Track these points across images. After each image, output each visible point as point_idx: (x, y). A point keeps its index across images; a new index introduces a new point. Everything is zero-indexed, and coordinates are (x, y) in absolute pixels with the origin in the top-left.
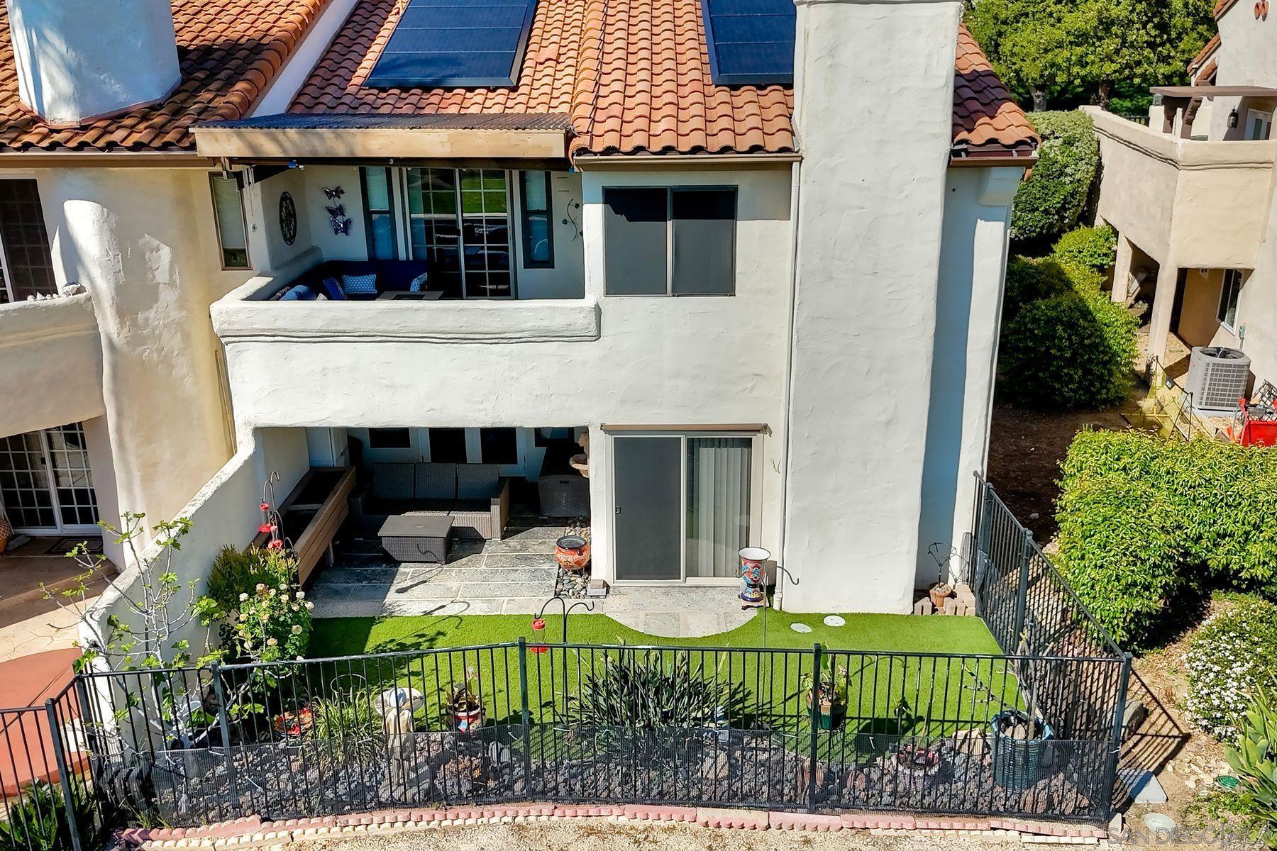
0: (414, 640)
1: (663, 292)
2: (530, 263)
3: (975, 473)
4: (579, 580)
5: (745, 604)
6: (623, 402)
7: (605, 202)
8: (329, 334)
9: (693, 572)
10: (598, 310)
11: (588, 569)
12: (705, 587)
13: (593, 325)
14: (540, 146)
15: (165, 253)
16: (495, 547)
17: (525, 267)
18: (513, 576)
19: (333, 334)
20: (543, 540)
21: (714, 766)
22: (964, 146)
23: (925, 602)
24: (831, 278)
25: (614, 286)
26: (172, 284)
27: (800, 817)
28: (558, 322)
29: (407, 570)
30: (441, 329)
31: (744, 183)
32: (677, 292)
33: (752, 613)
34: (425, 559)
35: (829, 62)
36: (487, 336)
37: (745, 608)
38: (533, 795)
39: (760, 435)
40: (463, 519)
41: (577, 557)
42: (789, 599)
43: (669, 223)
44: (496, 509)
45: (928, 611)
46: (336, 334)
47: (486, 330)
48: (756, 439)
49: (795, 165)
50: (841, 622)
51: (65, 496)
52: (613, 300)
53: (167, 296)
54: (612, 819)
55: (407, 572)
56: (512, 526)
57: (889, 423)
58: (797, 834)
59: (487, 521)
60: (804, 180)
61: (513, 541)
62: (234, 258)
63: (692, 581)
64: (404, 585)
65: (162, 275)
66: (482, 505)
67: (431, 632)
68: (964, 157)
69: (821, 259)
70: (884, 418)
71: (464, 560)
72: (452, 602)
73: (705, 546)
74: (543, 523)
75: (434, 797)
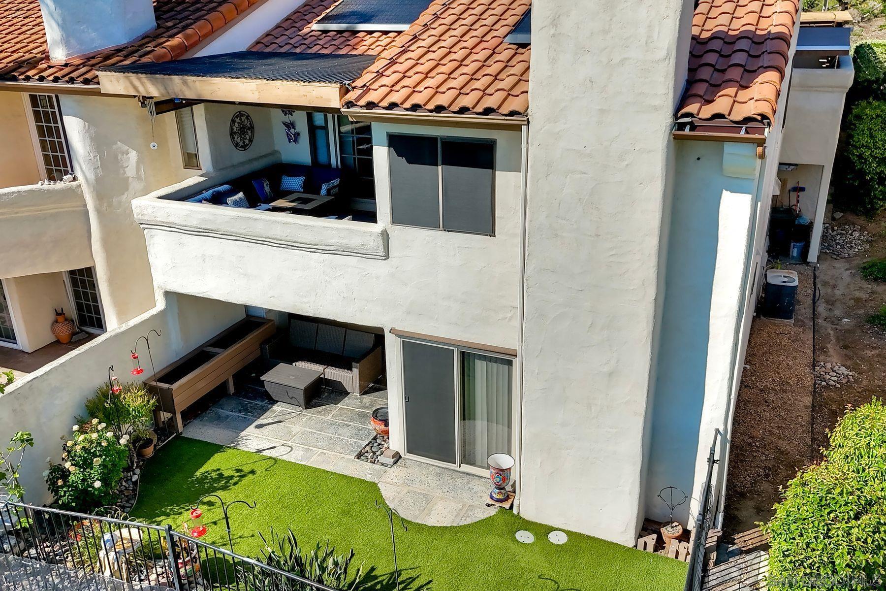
0: (232, 473)
1: (437, 226)
3: (717, 431)
5: (491, 502)
6: (408, 313)
7: (390, 145)
8: (203, 230)
10: (385, 235)
13: (381, 248)
14: (322, 97)
15: (133, 155)
16: (353, 400)
18: (343, 430)
19: (205, 231)
22: (689, 120)
23: (651, 539)
24: (556, 236)
25: (396, 219)
26: (139, 178)
28: (354, 242)
29: (277, 409)
30: (273, 237)
31: (501, 139)
32: (448, 228)
33: (492, 511)
34: (291, 401)
36: (306, 246)
37: (489, 505)
39: (518, 360)
40: (334, 374)
42: (526, 506)
43: (440, 168)
44: (356, 371)
45: (650, 548)
46: (207, 231)
47: (304, 241)
48: (515, 362)
49: (524, 128)
50: (564, 539)
52: (397, 228)
53: (136, 186)
59: (350, 379)
60: (532, 140)
61: (366, 399)
63: (465, 468)
64: (265, 422)
65: (131, 171)
67: (249, 469)
68: (687, 131)
69: (546, 217)
70: (607, 369)
71: (322, 408)
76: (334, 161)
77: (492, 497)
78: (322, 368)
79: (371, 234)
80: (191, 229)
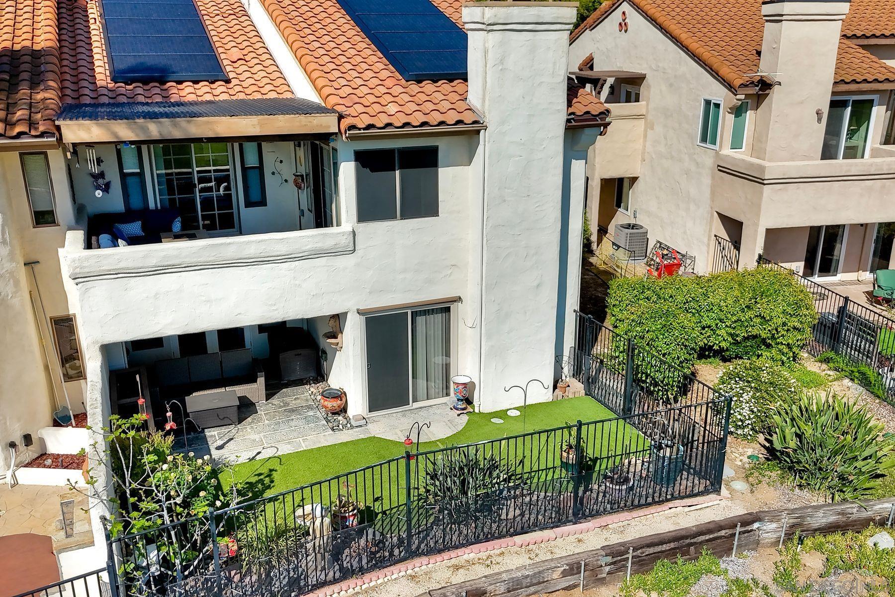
0: (257, 478)
1: (393, 217)
2: (248, 204)
3: (575, 311)
4: (340, 418)
5: (459, 412)
6: (370, 293)
7: (356, 160)
8: (161, 268)
9: (415, 400)
10: (354, 233)
11: (344, 410)
12: (425, 407)
13: (351, 243)
14: (321, 125)
16: (264, 408)
17: (246, 207)
18: (293, 423)
19: (164, 268)
20: (297, 396)
22: (573, 116)
23: (558, 392)
24: (505, 201)
25: (363, 216)
27: (570, 528)
28: (328, 244)
29: (213, 433)
30: (248, 256)
31: (442, 144)
32: (403, 217)
33: (465, 418)
34: (224, 423)
35: (500, 68)
36: (279, 258)
37: (459, 415)
38: (413, 554)
39: (456, 304)
41: (339, 402)
42: (484, 402)
43: (397, 172)
44: (261, 380)
45: (560, 397)
47: (278, 253)
48: (453, 307)
49: (482, 132)
52: (363, 225)
54: (466, 557)
55: (213, 435)
56: (271, 391)
57: (538, 286)
58: (572, 538)
59: (255, 390)
60: (487, 141)
61: (275, 400)
62: (44, 218)
63: (416, 405)
64: (220, 443)
67: (265, 471)
68: (574, 123)
69: (499, 189)
70: (535, 284)
71: (249, 419)
72: (263, 448)
73: (422, 383)
74: (287, 386)
75: (346, 574)
76: (152, 205)
77: (457, 409)
78: (222, 390)
80: (147, 270)
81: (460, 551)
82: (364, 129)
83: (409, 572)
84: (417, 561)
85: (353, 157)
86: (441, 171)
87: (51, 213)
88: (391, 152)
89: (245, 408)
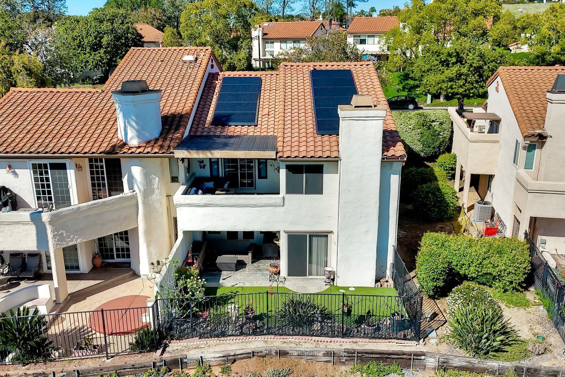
0: (230, 293)
1: (302, 193)
2: (260, 177)
3: (393, 246)
4: (276, 276)
5: (326, 284)
6: (290, 224)
9: (310, 274)
10: (284, 198)
11: (279, 273)
12: (314, 279)
13: (282, 202)
14: (269, 155)
15: (157, 179)
16: (250, 266)
17: (259, 178)
18: (257, 275)
20: (265, 264)
21: (316, 326)
22: (386, 157)
23: (379, 283)
24: (350, 191)
25: (288, 191)
26: (158, 188)
27: (339, 339)
28: (272, 202)
29: (224, 273)
31: (325, 165)
32: (306, 193)
33: (328, 287)
34: (230, 269)
36: (251, 205)
37: (326, 285)
38: (269, 334)
39: (330, 234)
40: (240, 257)
41: (276, 269)
42: (339, 282)
43: (304, 174)
44: (250, 254)
45: (379, 286)
48: (329, 235)
49: (339, 161)
50: (354, 289)
51: (118, 250)
52: (288, 195)
53: (157, 191)
54: (290, 340)
55: (224, 274)
56: (255, 259)
57: (367, 231)
58: (338, 343)
59: (247, 258)
60: (342, 165)
61: (255, 264)
62: (174, 179)
63: (310, 277)
64: (225, 277)
65: (156, 186)
66: (246, 253)
67: (235, 291)
68: (385, 160)
69: (347, 186)
70: (365, 230)
71: (241, 270)
72: (239, 283)
73: (314, 266)
74: (263, 259)
75: (242, 334)
76: (221, 175)
77: (326, 282)
78: (234, 256)
79: (279, 198)
81: (288, 337)
82: (286, 158)
83: (266, 339)
84: (270, 337)
85: (285, 167)
86: (325, 176)
87: (177, 177)
88: (302, 166)
89: (240, 265)
